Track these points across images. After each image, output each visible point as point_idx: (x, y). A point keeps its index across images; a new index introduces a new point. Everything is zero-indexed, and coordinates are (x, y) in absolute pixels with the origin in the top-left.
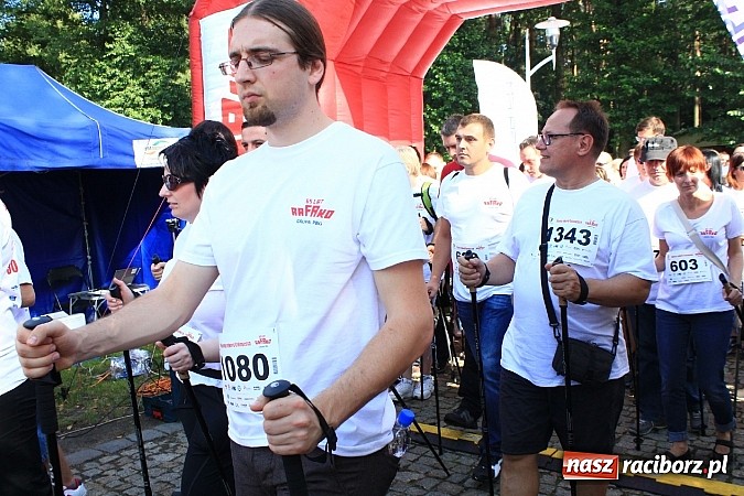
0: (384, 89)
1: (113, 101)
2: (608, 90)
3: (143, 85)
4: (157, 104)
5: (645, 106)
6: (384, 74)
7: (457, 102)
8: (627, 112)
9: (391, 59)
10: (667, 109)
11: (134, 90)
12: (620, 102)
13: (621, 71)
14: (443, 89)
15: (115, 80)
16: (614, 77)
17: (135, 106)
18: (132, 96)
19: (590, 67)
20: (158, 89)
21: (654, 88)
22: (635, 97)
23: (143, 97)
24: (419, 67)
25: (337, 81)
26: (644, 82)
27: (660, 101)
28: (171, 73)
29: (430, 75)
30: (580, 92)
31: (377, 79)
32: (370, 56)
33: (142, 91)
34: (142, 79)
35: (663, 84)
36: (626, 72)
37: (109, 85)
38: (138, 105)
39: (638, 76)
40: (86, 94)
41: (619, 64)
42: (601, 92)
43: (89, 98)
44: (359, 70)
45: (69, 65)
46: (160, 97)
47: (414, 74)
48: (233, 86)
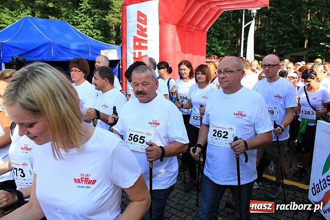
0: (193, 35)
1: (81, 26)
2: (273, 32)
3: (93, 20)
4: (99, 29)
5: (286, 39)
6: (193, 30)
8: (279, 41)
9: (196, 24)
10: (295, 40)
11: (89, 22)
12: (277, 37)
13: (278, 25)
15: (82, 18)
16: (275, 27)
17: (89, 29)
18: (89, 25)
20: (99, 22)
21: (291, 31)
22: (282, 35)
23: (93, 25)
25: (177, 33)
26: (287, 30)
27: (292, 37)
28: (103, 16)
30: (261, 32)
31: (191, 32)
33: (92, 23)
34: (92, 18)
35: (294, 30)
37: (80, 20)
38: (91, 28)
39: (284, 27)
40: (71, 23)
42: (269, 33)
43: (72, 25)
44: (184, 28)
45: (64, 11)
46: (99, 25)
47: (204, 30)
48: (139, 33)
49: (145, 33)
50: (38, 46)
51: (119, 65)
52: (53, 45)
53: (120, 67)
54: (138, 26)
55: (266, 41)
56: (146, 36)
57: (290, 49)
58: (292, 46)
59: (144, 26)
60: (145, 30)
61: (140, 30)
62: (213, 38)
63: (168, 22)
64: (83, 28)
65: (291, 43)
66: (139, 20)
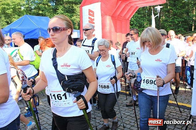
0: (121, 22)
2: (171, 22)
5: (180, 26)
6: (122, 19)
7: (136, 24)
8: (176, 27)
9: (123, 16)
10: (185, 27)
12: (174, 25)
14: (133, 22)
16: (173, 19)
19: (167, 17)
21: (182, 22)
22: (177, 23)
24: (129, 18)
25: (112, 21)
26: (180, 20)
27: (184, 25)
28: (71, 17)
29: (131, 19)
31: (120, 20)
32: (119, 15)
35: (185, 20)
36: (176, 18)
39: (178, 19)
41: (174, 16)
42: (169, 23)
44: (116, 18)
45: (48, 15)
47: (128, 19)
48: (90, 22)
49: (94, 21)
50: (32, 30)
52: (41, 30)
54: (89, 18)
55: (168, 28)
56: (94, 23)
57: (182, 32)
58: (184, 30)
59: (93, 18)
60: (93, 20)
61: (90, 20)
62: (136, 27)
63: (106, 15)
65: (183, 28)
66: (90, 14)
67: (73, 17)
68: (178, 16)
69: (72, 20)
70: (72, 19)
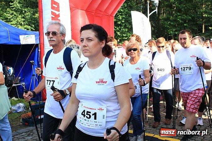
1: (14, 22)
3: (24, 17)
4: (29, 25)
6: (101, 15)
11: (20, 19)
14: (121, 21)
15: (13, 15)
16: (176, 16)
17: (21, 25)
18: (20, 21)
21: (190, 20)
22: (182, 22)
24: (112, 13)
25: (86, 17)
26: (186, 18)
27: (191, 24)
29: (116, 16)
31: (99, 17)
32: (97, 9)
33: (23, 20)
34: (23, 16)
35: (192, 19)
36: (179, 15)
43: (5, 22)
44: (93, 14)
47: (111, 15)
48: (53, 18)
49: (59, 18)
51: (38, 49)
53: (39, 50)
59: (57, 13)
60: (59, 16)
61: (54, 16)
63: (77, 8)
64: (15, 24)
67: (36, 14)
68: (184, 14)
69: (35, 18)
70: (35, 16)
